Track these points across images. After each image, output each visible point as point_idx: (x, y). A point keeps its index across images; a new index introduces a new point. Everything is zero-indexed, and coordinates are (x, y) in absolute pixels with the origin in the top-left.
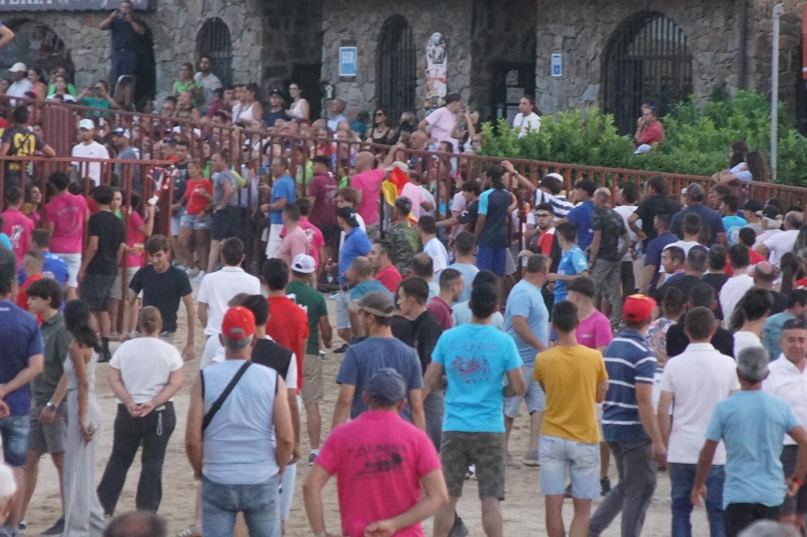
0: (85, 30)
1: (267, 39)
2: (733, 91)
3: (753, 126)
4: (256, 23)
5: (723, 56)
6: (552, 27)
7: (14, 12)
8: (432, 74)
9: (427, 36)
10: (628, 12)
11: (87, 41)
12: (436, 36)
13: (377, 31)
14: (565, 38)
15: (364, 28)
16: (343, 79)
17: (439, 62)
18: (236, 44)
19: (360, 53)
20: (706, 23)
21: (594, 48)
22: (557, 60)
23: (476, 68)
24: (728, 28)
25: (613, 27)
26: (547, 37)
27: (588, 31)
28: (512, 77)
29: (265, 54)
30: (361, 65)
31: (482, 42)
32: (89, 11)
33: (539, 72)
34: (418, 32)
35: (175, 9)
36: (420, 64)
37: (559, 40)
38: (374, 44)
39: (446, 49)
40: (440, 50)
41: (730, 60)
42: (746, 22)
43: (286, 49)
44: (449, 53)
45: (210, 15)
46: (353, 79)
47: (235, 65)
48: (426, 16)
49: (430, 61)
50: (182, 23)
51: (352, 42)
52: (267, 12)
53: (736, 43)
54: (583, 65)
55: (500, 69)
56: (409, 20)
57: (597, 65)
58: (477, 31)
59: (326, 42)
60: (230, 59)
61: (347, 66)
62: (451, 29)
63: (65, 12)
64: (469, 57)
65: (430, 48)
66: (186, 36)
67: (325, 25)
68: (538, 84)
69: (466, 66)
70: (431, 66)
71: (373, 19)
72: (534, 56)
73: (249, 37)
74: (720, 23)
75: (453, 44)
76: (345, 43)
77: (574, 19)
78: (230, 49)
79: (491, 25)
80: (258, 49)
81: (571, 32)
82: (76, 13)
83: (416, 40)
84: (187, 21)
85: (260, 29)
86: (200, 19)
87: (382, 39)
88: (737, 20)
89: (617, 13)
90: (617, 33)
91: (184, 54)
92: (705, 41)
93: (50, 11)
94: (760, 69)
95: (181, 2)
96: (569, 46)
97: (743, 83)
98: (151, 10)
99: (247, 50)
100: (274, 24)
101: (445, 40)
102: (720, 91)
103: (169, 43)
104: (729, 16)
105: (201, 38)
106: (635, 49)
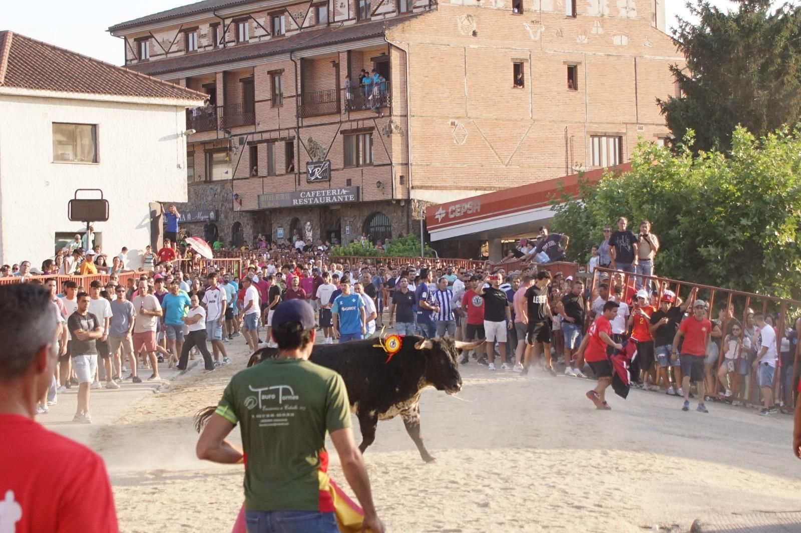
0: (196, 228)
1: (254, 227)
2: (405, 235)
3: (414, 245)
4: (251, 223)
5: (401, 225)
6: (346, 218)
8: (308, 235)
9: (306, 223)
10: (369, 213)
11: (197, 231)
12: (308, 223)
13: (289, 223)
14: (350, 222)
15: (286, 222)
16: (279, 238)
17: (310, 231)
18: (244, 229)
19: (284, 230)
20: (395, 214)
21: (360, 224)
22: (347, 228)
23: (321, 232)
24: (402, 216)
25: (365, 217)
26: (344, 222)
27: (357, 219)
28: (333, 235)
29: (253, 233)
30: (284, 232)
31: (323, 225)
32: (198, 222)
33: (342, 233)
34: (302, 222)
35: (224, 220)
36: (303, 232)
37: (348, 222)
38: (289, 227)
40: (310, 228)
41: (403, 225)
42: (408, 214)
43: (260, 230)
44: (313, 228)
45: (236, 221)
46: (282, 238)
47: (244, 236)
48: (305, 217)
50: (227, 224)
51: (281, 227)
52: (254, 219)
53: (405, 220)
54: (356, 229)
55: (329, 233)
56: (299, 218)
57: (361, 229)
58: (322, 221)
59: (273, 227)
60: (243, 234)
61: (280, 234)
62: (313, 220)
63: (190, 223)
64: (319, 229)
65: (306, 227)
66: (228, 227)
67: (273, 222)
68: (342, 236)
69: (318, 232)
70: (307, 232)
71: (288, 219)
72: (340, 226)
73: (249, 227)
74: (400, 214)
75: (314, 225)
76: (279, 227)
77: (352, 216)
78: (242, 231)
79: (326, 219)
80: (251, 231)
81: (352, 220)
82: (193, 223)
83: (302, 225)
84: (229, 223)
86: (232, 222)
87: (291, 225)
88: (405, 213)
89: (366, 213)
90: (366, 220)
91: (228, 233)
92: (395, 220)
93: (185, 223)
94: (413, 228)
95: (226, 217)
96: (352, 224)
97: (408, 233)
98: (217, 221)
99: (247, 231)
100: (256, 223)
101: (311, 224)
102: (401, 236)
103: (223, 230)
104: (403, 212)
105: (233, 228)
106: (373, 224)
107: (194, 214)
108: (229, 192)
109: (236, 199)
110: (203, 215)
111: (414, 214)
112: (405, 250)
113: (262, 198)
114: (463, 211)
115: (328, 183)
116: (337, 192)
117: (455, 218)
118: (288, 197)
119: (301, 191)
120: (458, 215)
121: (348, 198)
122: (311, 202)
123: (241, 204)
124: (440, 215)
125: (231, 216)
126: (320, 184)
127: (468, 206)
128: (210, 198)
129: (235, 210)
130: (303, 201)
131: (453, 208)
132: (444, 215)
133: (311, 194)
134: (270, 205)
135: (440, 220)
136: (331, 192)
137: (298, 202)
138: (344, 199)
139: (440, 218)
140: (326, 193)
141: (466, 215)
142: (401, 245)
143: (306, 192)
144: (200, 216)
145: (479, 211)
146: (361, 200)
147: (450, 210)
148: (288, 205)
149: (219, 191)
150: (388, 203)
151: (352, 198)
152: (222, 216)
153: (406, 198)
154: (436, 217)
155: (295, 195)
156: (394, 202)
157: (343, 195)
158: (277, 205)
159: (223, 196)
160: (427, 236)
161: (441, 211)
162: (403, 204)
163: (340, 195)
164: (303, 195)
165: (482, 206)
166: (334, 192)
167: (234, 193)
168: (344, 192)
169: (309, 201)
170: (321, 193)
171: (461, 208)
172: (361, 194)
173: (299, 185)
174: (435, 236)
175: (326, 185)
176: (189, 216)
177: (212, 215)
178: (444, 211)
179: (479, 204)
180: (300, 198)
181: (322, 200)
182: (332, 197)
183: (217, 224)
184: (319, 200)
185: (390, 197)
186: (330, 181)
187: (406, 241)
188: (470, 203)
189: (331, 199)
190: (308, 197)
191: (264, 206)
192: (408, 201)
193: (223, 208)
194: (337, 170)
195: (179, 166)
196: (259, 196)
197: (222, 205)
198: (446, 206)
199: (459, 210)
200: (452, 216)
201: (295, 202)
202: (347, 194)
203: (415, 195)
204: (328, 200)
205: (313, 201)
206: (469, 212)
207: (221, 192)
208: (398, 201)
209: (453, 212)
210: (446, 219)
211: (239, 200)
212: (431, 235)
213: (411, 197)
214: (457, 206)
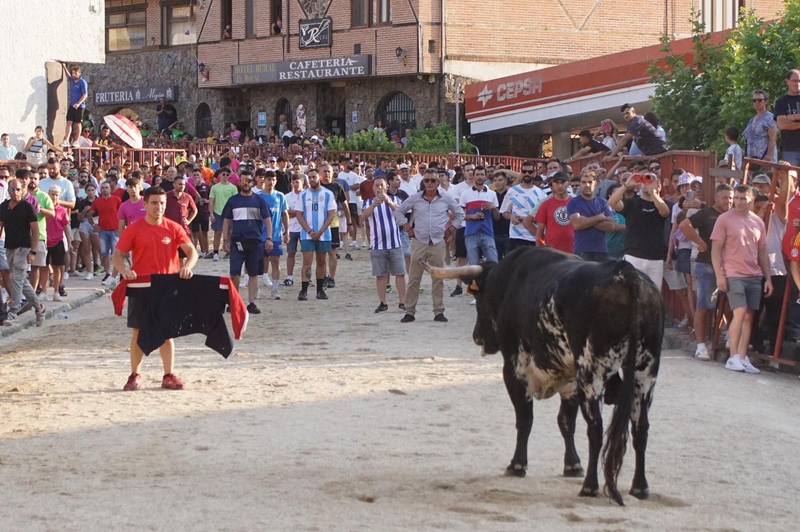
0: (148, 110)
1: (226, 111)
2: (435, 124)
4: (222, 104)
5: (429, 110)
6: (352, 100)
7: (117, 104)
8: (299, 123)
9: (297, 106)
10: (386, 92)
11: (148, 115)
12: (301, 106)
13: (275, 105)
14: (358, 105)
15: (269, 104)
16: (260, 127)
17: (302, 117)
18: (213, 114)
19: (267, 115)
20: (422, 95)
21: (371, 109)
22: (355, 114)
23: (319, 119)
24: (432, 97)
25: (380, 99)
26: (350, 105)
27: (368, 101)
28: (335, 123)
29: (225, 118)
30: (267, 119)
31: (321, 109)
32: (149, 102)
33: (347, 120)
34: (292, 105)
35: (186, 100)
36: (294, 118)
37: (355, 105)
38: (273, 111)
39: (305, 112)
40: (302, 112)
41: (432, 111)
42: (439, 95)
43: (234, 115)
44: (307, 113)
45: (201, 102)
46: (264, 127)
47: (213, 122)
48: (296, 98)
49: (298, 117)
50: (189, 105)
51: (264, 111)
52: (226, 99)
53: (436, 103)
54: (367, 116)
55: (329, 120)
56: (288, 99)
57: (373, 115)
58: (319, 103)
59: (252, 111)
60: (211, 120)
61: (262, 121)
62: (307, 102)
63: (139, 103)
64: (316, 115)
65: (298, 112)
66: (191, 111)
67: (252, 103)
68: (347, 125)
69: (315, 119)
70: (299, 119)
71: (273, 100)
72: (344, 113)
73: (218, 110)
74: (428, 94)
75: (309, 109)
76: (260, 111)
77: (362, 96)
78: (210, 116)
79: (325, 100)
80: (222, 117)
81: (361, 102)
82: (143, 103)
83: (292, 108)
84: (191, 105)
85: (223, 107)
86: (197, 104)
87: (277, 109)
88: (436, 92)
89: (381, 93)
90: (381, 101)
91: (191, 119)
92: (421, 103)
93: (133, 103)
94: (446, 114)
95: (189, 97)
96: (360, 108)
97: (439, 121)
98: (176, 101)
99: (217, 116)
100: (229, 104)
101: (304, 107)
102: (428, 125)
103: (183, 114)
104: (432, 92)
105: (198, 112)
106: (389, 108)
107: (145, 91)
108: (192, 61)
109: (202, 71)
110: (157, 93)
111: (447, 95)
112: (433, 145)
113: (237, 70)
114: (517, 91)
115: (329, 49)
116: (340, 63)
117: (507, 102)
118: (273, 69)
119: (290, 61)
120: (510, 97)
121: (356, 71)
122: (304, 77)
123: (208, 77)
124: (484, 96)
125: (195, 95)
126: (318, 51)
127: (524, 84)
128: (166, 70)
129: (200, 86)
130: (293, 75)
131: (503, 87)
132: (490, 97)
133: (304, 65)
134: (248, 80)
135: (484, 104)
136: (332, 63)
137: (286, 76)
138: (350, 71)
139: (484, 101)
140: (325, 64)
141: (521, 97)
142: (428, 138)
143: (298, 62)
144: (153, 95)
145: (540, 91)
146: (373, 74)
147: (499, 90)
148: (272, 79)
149: (179, 59)
150: (412, 78)
151: (361, 71)
152: (183, 95)
153: (436, 71)
154: (479, 100)
155: (283, 66)
156: (420, 78)
157: (349, 66)
158: (257, 80)
159: (185, 68)
160: (466, 128)
161: (486, 91)
162: (432, 80)
163: (345, 67)
164: (293, 66)
165: (545, 85)
166: (336, 62)
167: (199, 63)
168: (350, 62)
169: (301, 75)
170: (319, 64)
171: (514, 87)
172: (373, 65)
173: (288, 52)
174: (478, 126)
175: (325, 52)
176: (138, 94)
177: (169, 93)
178: (491, 92)
179: (541, 82)
180: (290, 70)
181: (320, 74)
182: (333, 69)
183: (175, 106)
184: (315, 73)
185: (414, 70)
186: (330, 46)
187: (436, 133)
188: (527, 80)
189: (332, 73)
190: (300, 70)
191: (239, 81)
192: (440, 77)
193: (185, 83)
194: (342, 31)
195: (92, 9)
196: (232, 67)
197: (183, 79)
198: (493, 84)
199: (511, 90)
200: (501, 99)
201: (282, 76)
202: (354, 65)
203: (451, 68)
204: (328, 73)
205: (307, 75)
206: (526, 93)
207: (182, 60)
208: (426, 76)
209: (503, 92)
210: (493, 102)
211: (205, 73)
212: (472, 125)
213: (445, 71)
214: (509, 84)
